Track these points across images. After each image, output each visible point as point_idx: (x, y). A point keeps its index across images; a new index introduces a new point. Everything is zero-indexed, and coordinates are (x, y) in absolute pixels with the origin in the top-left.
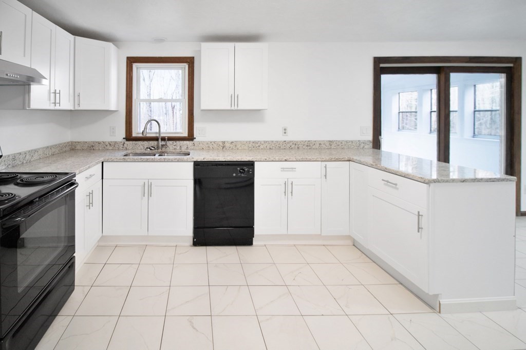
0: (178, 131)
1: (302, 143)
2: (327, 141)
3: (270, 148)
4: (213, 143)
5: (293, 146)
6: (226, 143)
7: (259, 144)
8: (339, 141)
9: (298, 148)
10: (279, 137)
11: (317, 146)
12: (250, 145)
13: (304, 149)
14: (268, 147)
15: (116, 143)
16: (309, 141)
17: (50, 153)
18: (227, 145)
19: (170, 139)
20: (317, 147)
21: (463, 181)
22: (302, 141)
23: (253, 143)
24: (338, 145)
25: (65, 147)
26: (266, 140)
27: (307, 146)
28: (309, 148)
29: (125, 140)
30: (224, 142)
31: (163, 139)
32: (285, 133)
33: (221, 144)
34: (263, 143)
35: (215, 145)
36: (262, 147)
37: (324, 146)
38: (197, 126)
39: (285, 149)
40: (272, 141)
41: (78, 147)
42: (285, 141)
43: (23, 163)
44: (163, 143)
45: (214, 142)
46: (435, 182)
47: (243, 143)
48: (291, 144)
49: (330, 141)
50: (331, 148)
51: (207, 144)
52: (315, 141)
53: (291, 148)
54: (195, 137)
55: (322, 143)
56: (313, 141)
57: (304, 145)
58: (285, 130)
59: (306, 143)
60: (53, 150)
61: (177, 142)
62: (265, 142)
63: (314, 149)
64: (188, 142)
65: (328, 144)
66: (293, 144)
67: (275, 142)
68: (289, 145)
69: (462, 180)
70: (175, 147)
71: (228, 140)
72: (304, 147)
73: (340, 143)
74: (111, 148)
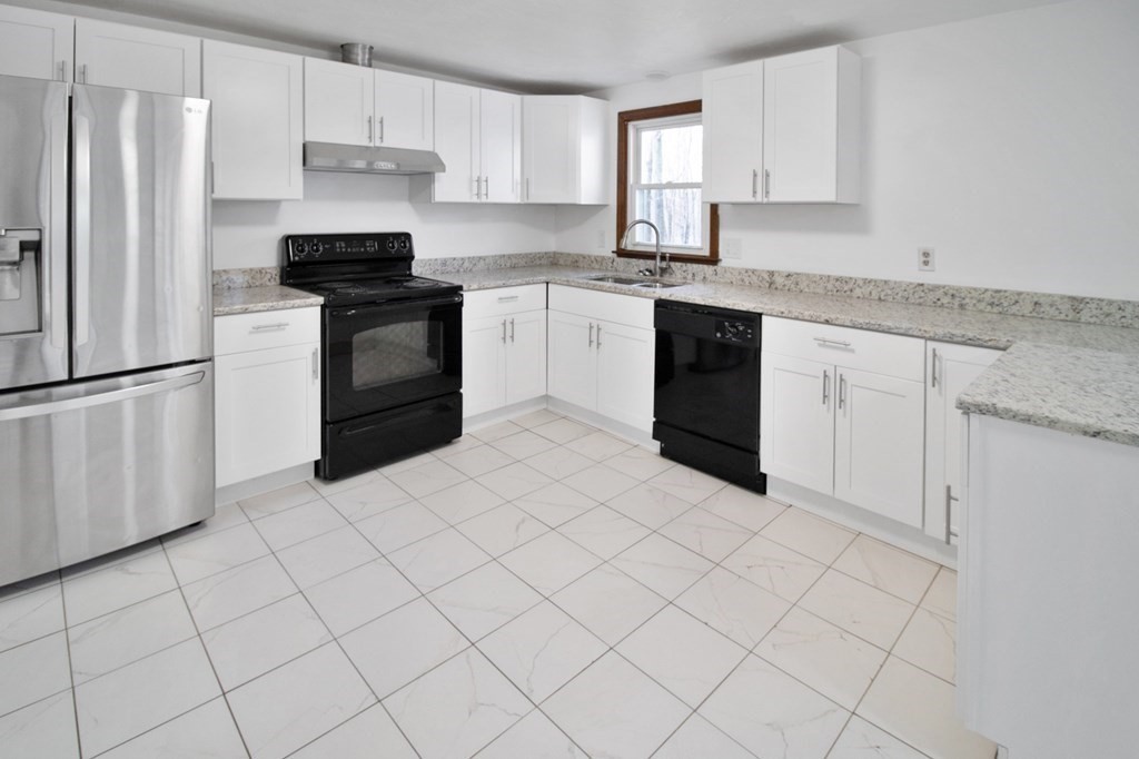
0: (691, 243)
1: (974, 294)
2: (1062, 297)
3: (880, 299)
4: (750, 273)
5: (945, 300)
6: (776, 275)
7: (851, 285)
8: (1111, 303)
9: (962, 306)
10: (907, 272)
11: (1027, 308)
12: (830, 286)
13: (981, 311)
14: (875, 295)
15: (603, 258)
16: (998, 291)
17: (508, 265)
18: (779, 280)
19: (675, 258)
20: (1026, 312)
21: (1096, 434)
22: (975, 289)
23: (837, 280)
24: (1108, 315)
25: (540, 258)
26: (870, 277)
27: (992, 304)
28: (996, 310)
29: (615, 255)
30: (772, 274)
31: (663, 258)
32: (926, 263)
33: (766, 276)
34: (861, 283)
35: (755, 278)
36: (858, 292)
37: (1052, 311)
38: (723, 235)
39: (920, 304)
40: (886, 282)
41: (561, 262)
42: (922, 285)
43: (458, 271)
44: (664, 264)
45: (753, 271)
46: (982, 412)
47: (812, 279)
48: (939, 293)
49: (1073, 299)
50: (1077, 321)
51: (740, 273)
52: (1020, 294)
53: (937, 304)
54: (720, 257)
55: (1042, 300)
56: (1013, 293)
57: (979, 301)
58: (926, 254)
59: (989, 293)
60: (514, 261)
61: (689, 265)
62: (867, 282)
63: (1014, 315)
64: (705, 267)
65: (1066, 307)
66: (946, 294)
67: (892, 285)
68: (932, 297)
69: (1092, 431)
70: (685, 274)
71: (781, 269)
72: (981, 306)
73: (1113, 310)
74: (597, 267)
